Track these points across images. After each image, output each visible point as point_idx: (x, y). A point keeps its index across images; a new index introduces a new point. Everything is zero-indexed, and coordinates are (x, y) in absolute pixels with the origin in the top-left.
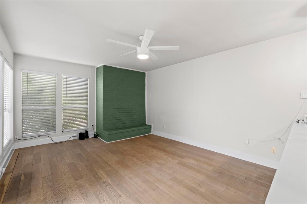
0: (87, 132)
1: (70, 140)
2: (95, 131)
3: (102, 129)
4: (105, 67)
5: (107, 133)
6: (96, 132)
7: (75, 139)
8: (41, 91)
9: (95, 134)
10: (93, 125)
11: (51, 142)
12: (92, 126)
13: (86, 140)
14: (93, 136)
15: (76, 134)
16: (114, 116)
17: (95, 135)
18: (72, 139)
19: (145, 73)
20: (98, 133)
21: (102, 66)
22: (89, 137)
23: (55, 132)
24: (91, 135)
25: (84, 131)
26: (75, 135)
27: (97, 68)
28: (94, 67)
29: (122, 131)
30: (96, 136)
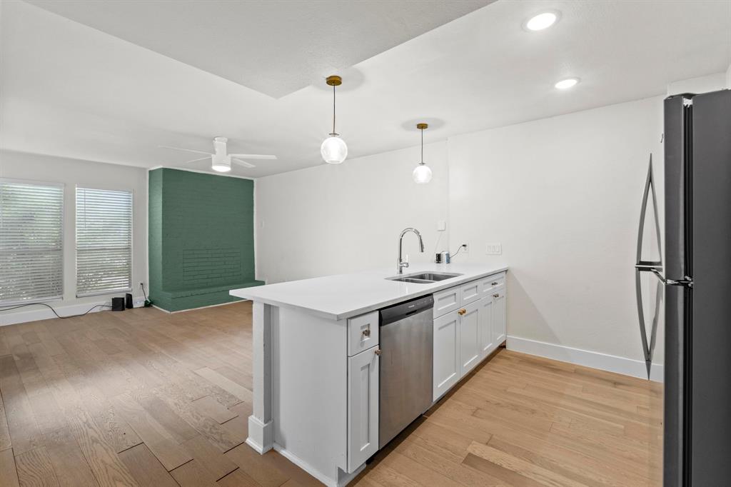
0: (129, 297)
1: (92, 313)
2: (147, 295)
3: (161, 288)
4: (165, 171)
5: (171, 294)
6: (149, 298)
7: (104, 311)
8: (29, 218)
9: (147, 299)
10: (142, 284)
11: (53, 316)
12: (139, 285)
13: (127, 311)
14: (142, 304)
15: (106, 302)
16: (185, 265)
17: (146, 302)
18: (97, 310)
19: (252, 181)
20: (153, 298)
21: (160, 169)
22: (134, 307)
23: (60, 296)
24: (138, 302)
25: (123, 295)
26: (103, 303)
27: (150, 171)
28: (145, 169)
29: (202, 291)
30: (148, 305)
